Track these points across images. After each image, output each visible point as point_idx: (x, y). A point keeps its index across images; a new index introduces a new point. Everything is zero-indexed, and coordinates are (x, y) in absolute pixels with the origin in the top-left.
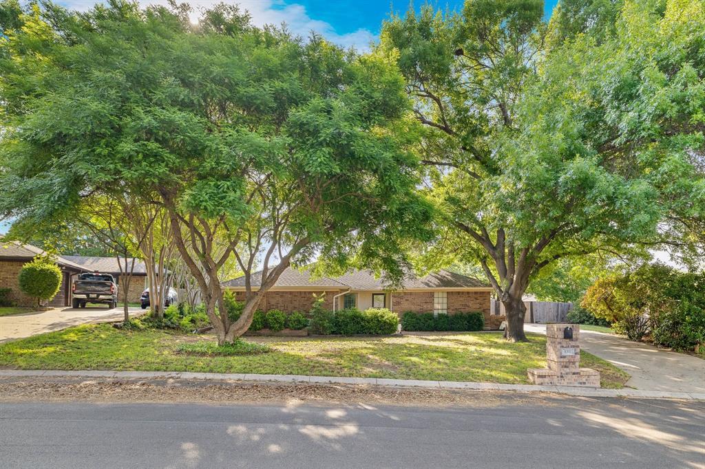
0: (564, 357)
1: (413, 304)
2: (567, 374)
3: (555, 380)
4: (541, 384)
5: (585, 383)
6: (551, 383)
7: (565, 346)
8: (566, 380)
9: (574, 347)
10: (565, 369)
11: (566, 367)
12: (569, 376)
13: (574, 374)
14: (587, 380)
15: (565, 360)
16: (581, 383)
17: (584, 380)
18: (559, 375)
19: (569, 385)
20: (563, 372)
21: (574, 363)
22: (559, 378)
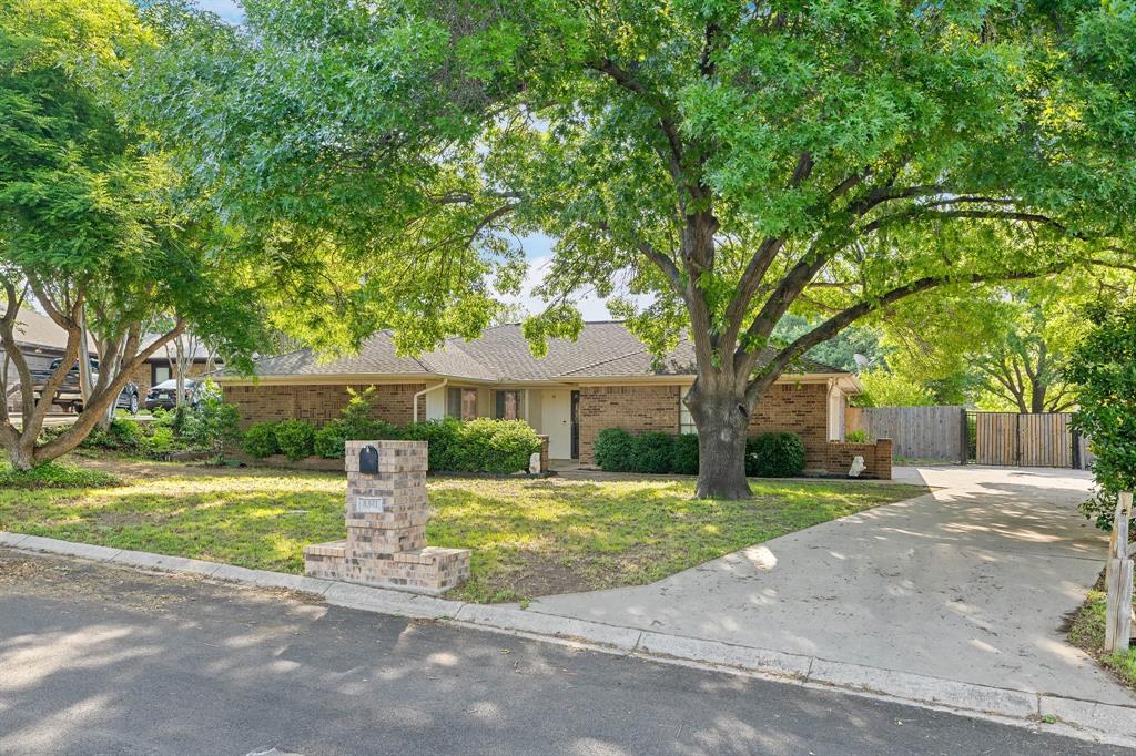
0: (361, 516)
1: (629, 412)
2: (366, 556)
3: (342, 567)
4: (313, 575)
5: (404, 582)
6: (333, 574)
7: (362, 490)
8: (365, 572)
9: (381, 493)
10: (362, 544)
11: (366, 539)
12: (371, 562)
13: (381, 557)
14: (408, 574)
15: (363, 523)
16: (396, 581)
17: (402, 573)
18: (350, 556)
19: (370, 582)
20: (359, 552)
21: (383, 531)
22: (351, 565)
